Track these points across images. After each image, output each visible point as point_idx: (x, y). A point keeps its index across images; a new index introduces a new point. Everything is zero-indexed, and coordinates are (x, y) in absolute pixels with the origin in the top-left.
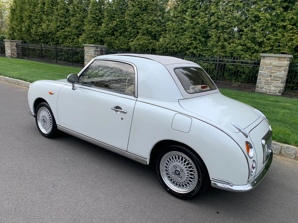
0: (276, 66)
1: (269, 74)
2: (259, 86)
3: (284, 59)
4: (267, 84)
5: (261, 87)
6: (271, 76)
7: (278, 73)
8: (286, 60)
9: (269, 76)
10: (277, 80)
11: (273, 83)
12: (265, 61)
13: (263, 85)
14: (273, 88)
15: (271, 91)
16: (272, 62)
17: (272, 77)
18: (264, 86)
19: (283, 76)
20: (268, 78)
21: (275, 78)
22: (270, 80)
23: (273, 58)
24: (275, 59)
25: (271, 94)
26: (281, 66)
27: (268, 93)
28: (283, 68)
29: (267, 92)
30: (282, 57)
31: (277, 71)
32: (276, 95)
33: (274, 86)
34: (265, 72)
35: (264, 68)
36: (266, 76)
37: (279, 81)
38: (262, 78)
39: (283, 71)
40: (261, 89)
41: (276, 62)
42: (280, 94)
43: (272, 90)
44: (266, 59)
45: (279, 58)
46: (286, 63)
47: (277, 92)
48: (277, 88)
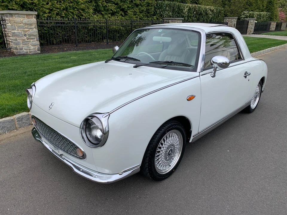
0: (28, 24)
1: (23, 33)
2: (18, 47)
3: (31, 16)
4: (25, 44)
5: (21, 48)
6: (25, 35)
7: (31, 31)
8: (33, 17)
9: (24, 35)
10: (32, 39)
11: (30, 41)
12: (15, 19)
13: (21, 45)
14: (32, 47)
15: (31, 51)
16: (21, 20)
17: (27, 36)
18: (23, 46)
19: (36, 34)
20: (24, 37)
21: (30, 36)
22: (26, 40)
23: (22, 15)
24: (23, 16)
25: (32, 53)
26: (31, 23)
27: (29, 53)
28: (33, 25)
29: (27, 52)
30: (29, 15)
31: (29, 29)
32: (37, 54)
33: (32, 45)
34: (18, 32)
35: (16, 27)
36: (21, 36)
37: (35, 39)
38: (17, 38)
39: (34, 29)
40: (21, 51)
41: (26, 20)
42: (39, 52)
43: (32, 49)
44: (14, 17)
45: (27, 15)
46: (34, 20)
47: (37, 50)
48: (35, 46)
